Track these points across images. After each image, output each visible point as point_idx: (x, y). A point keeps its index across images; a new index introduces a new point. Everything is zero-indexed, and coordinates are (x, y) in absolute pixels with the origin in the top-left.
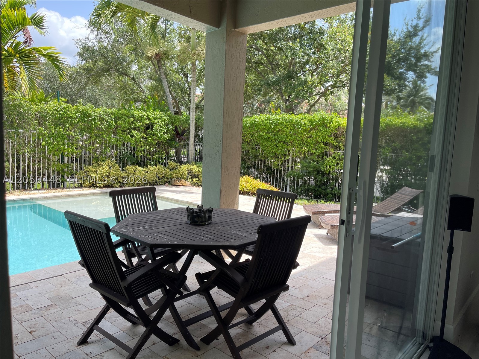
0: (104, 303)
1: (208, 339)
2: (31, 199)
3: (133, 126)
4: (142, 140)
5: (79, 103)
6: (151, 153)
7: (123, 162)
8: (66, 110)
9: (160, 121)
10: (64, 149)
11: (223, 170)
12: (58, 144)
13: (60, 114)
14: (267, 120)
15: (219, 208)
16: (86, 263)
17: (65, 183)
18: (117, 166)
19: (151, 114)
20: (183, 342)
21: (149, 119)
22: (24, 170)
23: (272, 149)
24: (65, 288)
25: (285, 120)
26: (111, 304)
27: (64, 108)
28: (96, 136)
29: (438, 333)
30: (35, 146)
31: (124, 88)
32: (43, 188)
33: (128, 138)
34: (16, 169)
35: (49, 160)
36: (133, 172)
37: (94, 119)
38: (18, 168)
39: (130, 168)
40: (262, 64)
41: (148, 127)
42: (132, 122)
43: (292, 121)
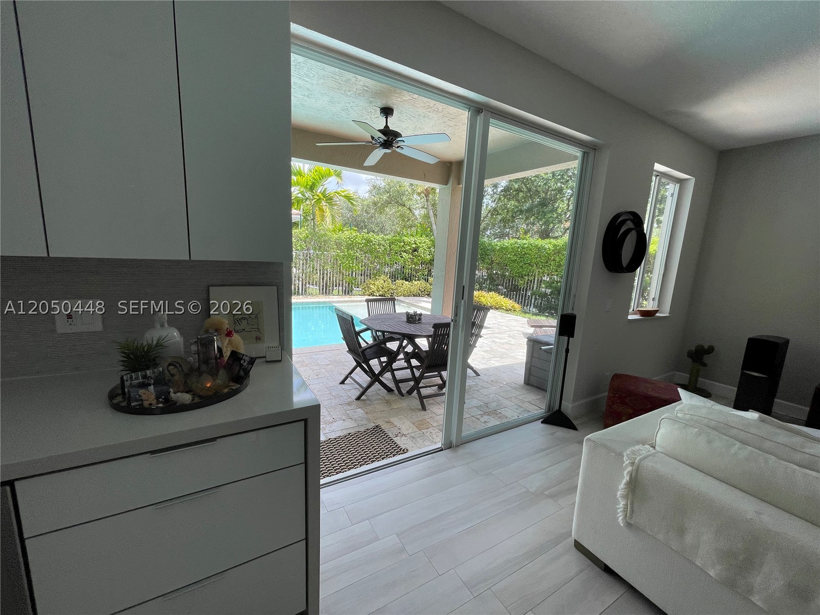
0: (355, 364)
1: (410, 392)
2: (330, 302)
3: (403, 249)
4: (409, 260)
5: (364, 232)
6: (417, 271)
7: (394, 277)
8: (356, 237)
9: (424, 245)
10: (353, 266)
11: (445, 288)
12: (349, 263)
13: (351, 241)
14: (515, 244)
15: (441, 315)
16: (345, 338)
17: (353, 291)
18: (390, 280)
19: (418, 239)
20: (396, 391)
21: (415, 243)
22: (327, 280)
23: (518, 270)
24: (339, 357)
25: (531, 244)
26: (359, 365)
27: (354, 237)
28: (375, 257)
29: (557, 407)
30: (334, 264)
31: (402, 216)
32: (338, 294)
33: (399, 259)
34: (321, 280)
35: (343, 274)
36: (401, 285)
37: (374, 244)
38: (323, 279)
39: (399, 282)
40: (521, 191)
41: (415, 250)
42: (403, 246)
43: (537, 245)
